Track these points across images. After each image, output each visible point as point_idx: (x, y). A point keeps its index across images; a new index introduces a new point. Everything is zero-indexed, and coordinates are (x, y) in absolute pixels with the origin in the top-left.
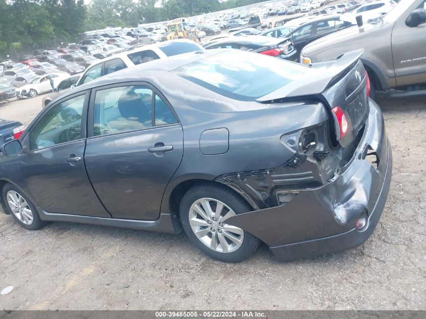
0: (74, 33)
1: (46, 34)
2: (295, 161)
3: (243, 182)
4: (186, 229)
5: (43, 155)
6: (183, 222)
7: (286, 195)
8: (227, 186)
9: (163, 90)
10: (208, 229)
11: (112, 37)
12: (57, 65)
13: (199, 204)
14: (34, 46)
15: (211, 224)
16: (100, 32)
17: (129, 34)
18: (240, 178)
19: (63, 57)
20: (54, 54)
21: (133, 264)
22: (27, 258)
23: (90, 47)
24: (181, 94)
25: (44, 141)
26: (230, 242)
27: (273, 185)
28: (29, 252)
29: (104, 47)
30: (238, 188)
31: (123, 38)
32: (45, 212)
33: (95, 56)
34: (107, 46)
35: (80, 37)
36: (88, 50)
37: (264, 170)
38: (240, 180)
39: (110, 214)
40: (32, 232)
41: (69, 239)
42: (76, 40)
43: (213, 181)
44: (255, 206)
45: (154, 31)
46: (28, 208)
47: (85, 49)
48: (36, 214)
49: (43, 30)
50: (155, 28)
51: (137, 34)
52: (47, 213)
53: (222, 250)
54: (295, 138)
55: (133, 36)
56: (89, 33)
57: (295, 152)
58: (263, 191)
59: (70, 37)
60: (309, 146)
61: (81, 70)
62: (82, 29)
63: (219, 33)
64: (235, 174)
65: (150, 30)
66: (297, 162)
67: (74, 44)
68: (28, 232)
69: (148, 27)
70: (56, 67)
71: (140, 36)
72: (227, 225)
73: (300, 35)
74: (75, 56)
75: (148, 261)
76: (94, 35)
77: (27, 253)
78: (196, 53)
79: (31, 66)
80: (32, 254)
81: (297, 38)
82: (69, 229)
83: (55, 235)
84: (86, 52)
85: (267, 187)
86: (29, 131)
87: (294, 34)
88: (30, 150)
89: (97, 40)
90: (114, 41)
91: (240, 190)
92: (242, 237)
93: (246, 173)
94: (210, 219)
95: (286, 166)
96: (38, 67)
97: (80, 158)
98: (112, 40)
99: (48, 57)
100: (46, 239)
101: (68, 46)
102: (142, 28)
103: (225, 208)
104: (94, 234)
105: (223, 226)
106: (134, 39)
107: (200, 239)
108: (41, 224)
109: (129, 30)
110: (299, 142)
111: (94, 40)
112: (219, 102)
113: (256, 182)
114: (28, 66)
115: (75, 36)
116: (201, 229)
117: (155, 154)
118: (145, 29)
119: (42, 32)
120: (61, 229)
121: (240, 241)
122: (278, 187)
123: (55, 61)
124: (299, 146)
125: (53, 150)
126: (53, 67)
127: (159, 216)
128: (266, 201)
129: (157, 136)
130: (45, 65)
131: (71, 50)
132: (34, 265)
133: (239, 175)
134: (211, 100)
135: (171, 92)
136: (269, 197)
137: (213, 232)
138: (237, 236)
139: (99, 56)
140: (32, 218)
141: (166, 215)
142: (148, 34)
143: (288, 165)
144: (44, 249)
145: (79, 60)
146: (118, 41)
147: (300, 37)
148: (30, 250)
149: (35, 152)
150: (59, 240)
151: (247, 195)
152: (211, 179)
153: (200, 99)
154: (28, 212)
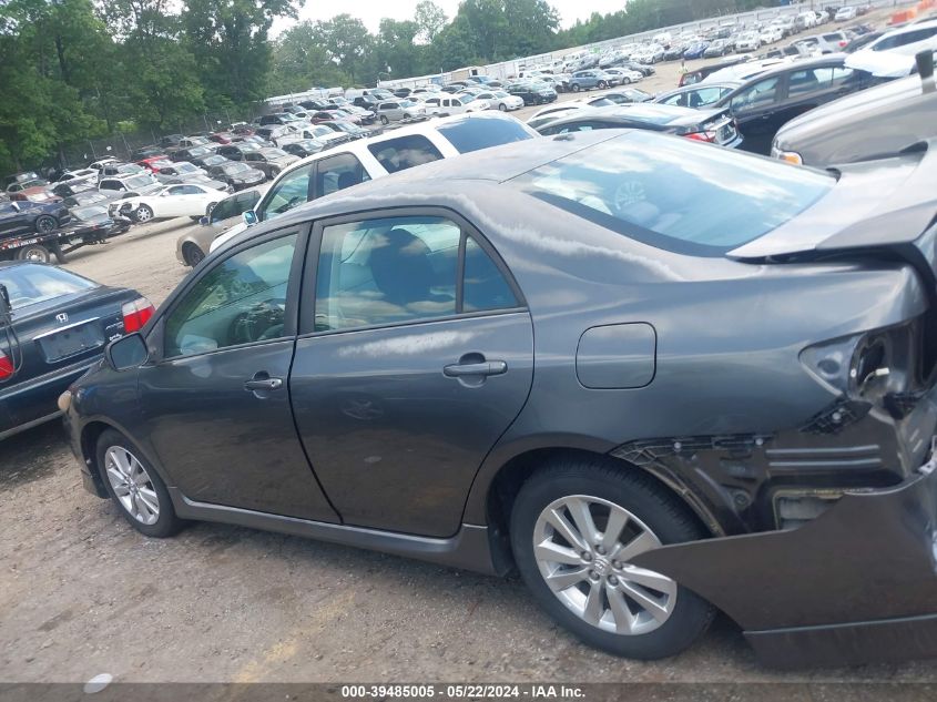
0: (244, 101)
1: (189, 102)
2: (836, 417)
3: (688, 462)
4: (523, 566)
5: (193, 370)
6: (519, 551)
7: (799, 501)
8: (644, 470)
9: (487, 227)
10: (582, 573)
11: (323, 108)
12: (207, 168)
13: (561, 508)
14: (162, 127)
15: (590, 559)
16: (296, 98)
17: (358, 102)
18: (681, 454)
19: (221, 152)
20: (202, 146)
21: (389, 643)
22: (143, 605)
23: (276, 131)
24: (532, 237)
25: (195, 338)
26: (635, 607)
27: (769, 476)
28: (149, 591)
29: (306, 129)
30: (671, 478)
31: (346, 111)
32: (187, 500)
33: (286, 148)
34: (312, 128)
35: (258, 109)
36: (273, 135)
37: (749, 435)
38: (681, 458)
39: (339, 514)
40: (156, 542)
41: (237, 564)
42: (248, 116)
43: (607, 454)
44: (715, 526)
45: (411, 95)
46: (149, 486)
47: (266, 134)
48: (166, 502)
49: (183, 94)
50: (413, 90)
51: (376, 101)
52: (190, 503)
53: (614, 625)
54: (838, 356)
55: (366, 106)
56: (278, 100)
57: (838, 392)
58: (740, 488)
59: (236, 108)
60: (870, 379)
61: (256, 180)
62: (261, 91)
63: (551, 99)
64: (669, 441)
65: (403, 93)
66: (843, 418)
67: (244, 123)
68: (147, 542)
69: (399, 87)
70: (206, 172)
71: (383, 107)
72: (633, 567)
73: (747, 103)
74: (244, 148)
75: (426, 639)
76: (284, 105)
77: (143, 594)
78: (556, 139)
79: (154, 170)
80: (154, 597)
81: (741, 109)
82: (236, 541)
83: (206, 551)
84: (267, 139)
85: (751, 480)
86: (165, 313)
87: (735, 100)
88: (164, 356)
89: (291, 115)
90: (326, 116)
91: (678, 484)
92: (672, 600)
93: (700, 441)
94: (588, 549)
95: (810, 429)
96: (170, 171)
97: (280, 381)
98: (322, 117)
99: (190, 151)
100: (185, 561)
101: (231, 128)
102: (386, 88)
103: (631, 525)
104: (295, 558)
105: (621, 568)
106: (369, 113)
107: (557, 594)
108: (174, 526)
109: (359, 93)
110: (851, 367)
111: (284, 116)
112: (630, 257)
113: (722, 464)
114: (150, 171)
115: (246, 107)
116: (561, 569)
117: (460, 381)
118: (392, 91)
119: (180, 98)
120: (218, 539)
121: (665, 609)
122: (782, 479)
123: (205, 161)
124: (850, 378)
125: (214, 360)
126: (200, 172)
127: (458, 531)
128: (745, 514)
129: (466, 336)
130: (183, 167)
131: (236, 137)
132: (159, 624)
133: (678, 446)
134: (609, 252)
135: (506, 232)
136: (753, 504)
137: (594, 582)
138: (657, 595)
139: (294, 149)
140: (157, 512)
141: (476, 527)
142: (398, 102)
143: (816, 426)
144: (181, 587)
145: (253, 158)
146: (335, 116)
147: (747, 107)
148: (149, 585)
149: (176, 363)
150: (215, 567)
151: (695, 497)
152: (602, 450)
153: (581, 249)
154: (148, 495)
